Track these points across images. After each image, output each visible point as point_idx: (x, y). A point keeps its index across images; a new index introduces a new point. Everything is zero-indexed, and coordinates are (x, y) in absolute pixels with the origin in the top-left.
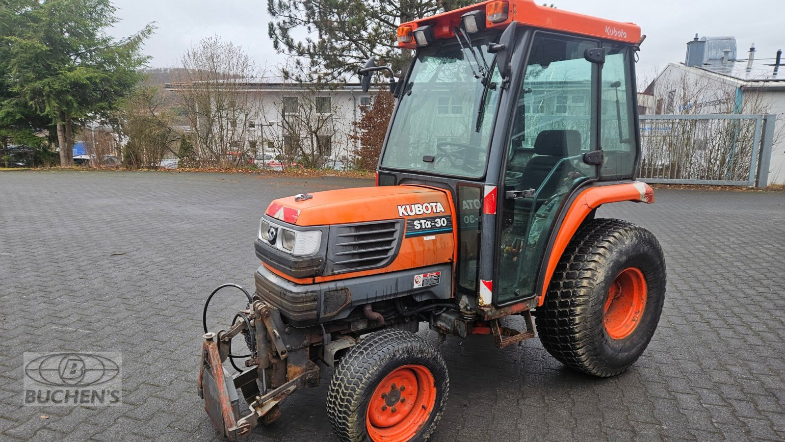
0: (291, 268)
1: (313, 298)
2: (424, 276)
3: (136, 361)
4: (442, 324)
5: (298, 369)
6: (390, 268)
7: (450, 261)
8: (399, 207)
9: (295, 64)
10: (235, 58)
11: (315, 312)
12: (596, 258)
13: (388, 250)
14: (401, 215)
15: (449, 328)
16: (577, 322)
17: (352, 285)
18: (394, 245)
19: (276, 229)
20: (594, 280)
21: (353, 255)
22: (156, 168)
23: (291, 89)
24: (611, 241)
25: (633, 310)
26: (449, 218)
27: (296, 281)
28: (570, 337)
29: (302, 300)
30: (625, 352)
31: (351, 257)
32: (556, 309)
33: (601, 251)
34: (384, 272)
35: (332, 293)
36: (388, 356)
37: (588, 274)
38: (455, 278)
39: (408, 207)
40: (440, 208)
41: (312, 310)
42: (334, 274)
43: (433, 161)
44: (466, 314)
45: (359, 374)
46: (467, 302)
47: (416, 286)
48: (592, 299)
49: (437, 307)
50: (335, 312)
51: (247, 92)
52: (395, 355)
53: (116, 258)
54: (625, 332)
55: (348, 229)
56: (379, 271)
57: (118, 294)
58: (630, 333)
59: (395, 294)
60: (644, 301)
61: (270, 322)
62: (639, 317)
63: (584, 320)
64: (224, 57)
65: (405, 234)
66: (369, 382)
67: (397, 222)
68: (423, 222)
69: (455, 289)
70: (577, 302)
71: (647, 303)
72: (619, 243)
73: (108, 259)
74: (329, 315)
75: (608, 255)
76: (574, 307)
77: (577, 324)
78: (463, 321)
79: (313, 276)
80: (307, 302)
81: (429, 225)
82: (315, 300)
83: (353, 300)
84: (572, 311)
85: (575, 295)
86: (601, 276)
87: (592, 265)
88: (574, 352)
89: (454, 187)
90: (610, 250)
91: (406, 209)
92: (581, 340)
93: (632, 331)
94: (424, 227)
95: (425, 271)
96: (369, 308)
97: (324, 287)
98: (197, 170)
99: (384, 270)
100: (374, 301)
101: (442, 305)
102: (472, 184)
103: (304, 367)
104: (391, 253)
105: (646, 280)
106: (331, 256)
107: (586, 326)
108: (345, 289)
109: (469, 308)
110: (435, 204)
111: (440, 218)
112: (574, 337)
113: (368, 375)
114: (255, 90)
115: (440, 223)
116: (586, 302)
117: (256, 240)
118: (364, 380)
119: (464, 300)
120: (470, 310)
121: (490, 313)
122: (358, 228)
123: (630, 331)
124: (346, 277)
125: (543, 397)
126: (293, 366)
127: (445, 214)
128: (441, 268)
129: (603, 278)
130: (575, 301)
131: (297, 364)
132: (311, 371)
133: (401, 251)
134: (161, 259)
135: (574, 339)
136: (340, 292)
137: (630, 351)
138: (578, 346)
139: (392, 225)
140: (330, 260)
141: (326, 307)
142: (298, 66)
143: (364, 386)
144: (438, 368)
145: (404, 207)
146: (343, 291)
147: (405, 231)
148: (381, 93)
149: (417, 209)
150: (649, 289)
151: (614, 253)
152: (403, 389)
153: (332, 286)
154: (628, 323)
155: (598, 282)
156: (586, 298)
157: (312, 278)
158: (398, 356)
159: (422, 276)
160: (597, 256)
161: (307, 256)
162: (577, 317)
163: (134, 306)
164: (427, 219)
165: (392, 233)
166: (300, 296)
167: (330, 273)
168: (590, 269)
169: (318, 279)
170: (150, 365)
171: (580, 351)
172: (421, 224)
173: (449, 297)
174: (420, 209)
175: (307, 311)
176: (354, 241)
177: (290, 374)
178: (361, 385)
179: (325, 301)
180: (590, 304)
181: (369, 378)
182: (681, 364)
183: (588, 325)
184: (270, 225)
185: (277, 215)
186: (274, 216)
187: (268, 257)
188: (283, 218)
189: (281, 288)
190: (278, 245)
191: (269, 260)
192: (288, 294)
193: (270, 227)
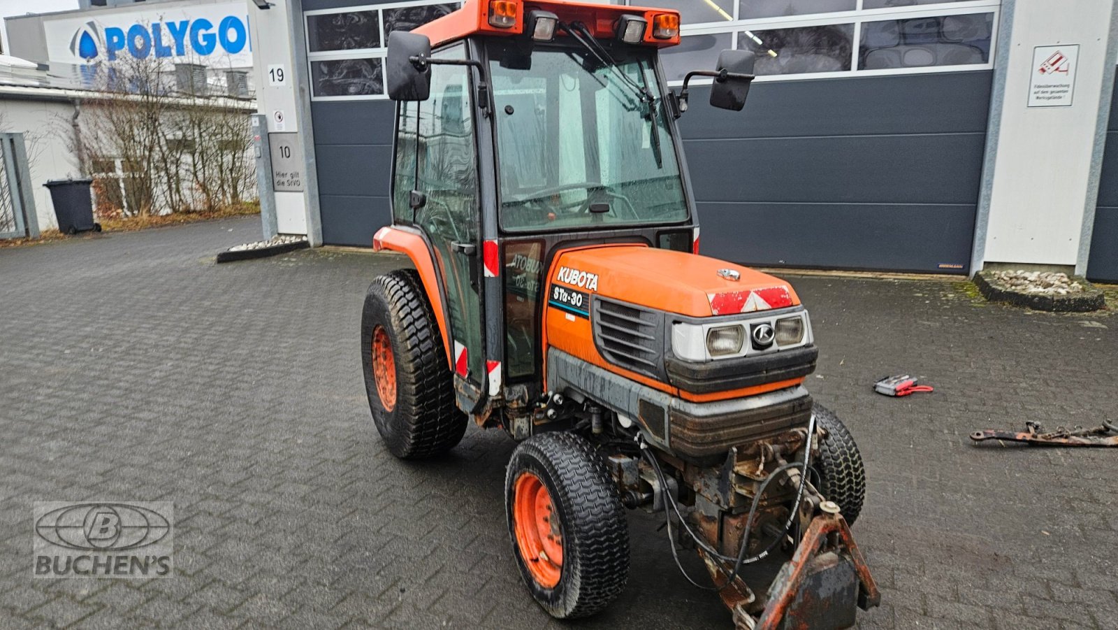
43: (608, 210)
89: (652, 239)
184: (746, 324)
185: (747, 307)
186: (742, 311)
187: (761, 372)
188: (766, 306)
189: (790, 401)
190: (775, 347)
191: (764, 374)
192: (805, 400)
193: (753, 327)
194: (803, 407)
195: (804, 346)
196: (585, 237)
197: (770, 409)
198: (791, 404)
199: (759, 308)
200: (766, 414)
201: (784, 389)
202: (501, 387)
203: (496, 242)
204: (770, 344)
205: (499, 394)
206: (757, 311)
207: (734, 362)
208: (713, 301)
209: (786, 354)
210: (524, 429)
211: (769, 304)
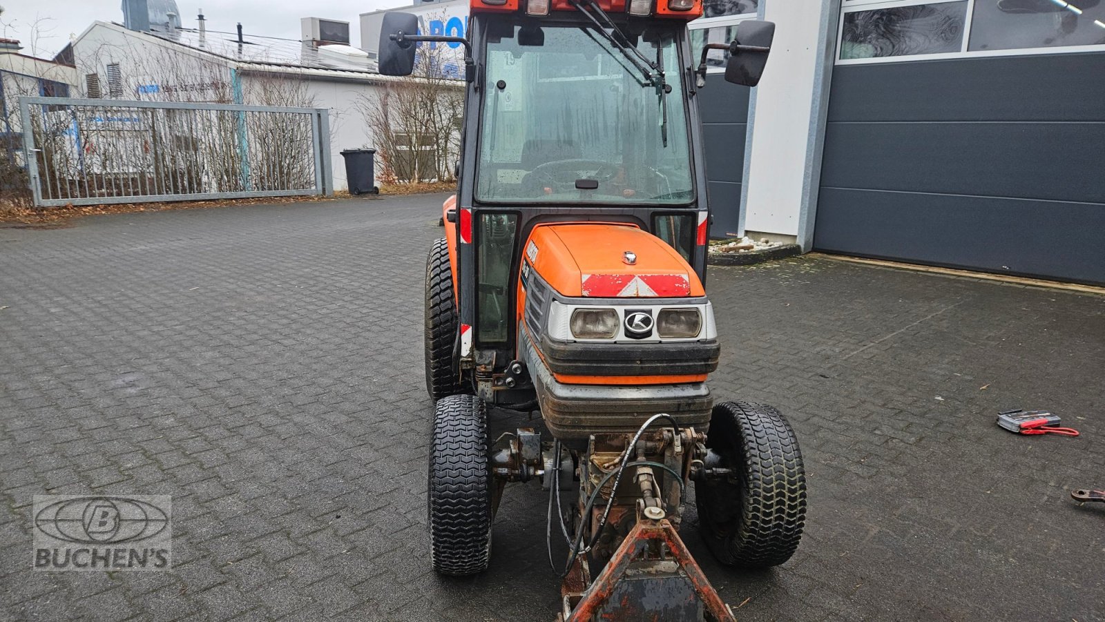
43: (596, 187)
89: (646, 220)
102: (678, 212)
184: (620, 310)
185: (628, 291)
186: (618, 295)
187: (634, 361)
188: (652, 293)
189: (675, 398)
190: (655, 337)
191: (638, 364)
192: (697, 401)
193: (627, 312)
194: (692, 408)
195: (698, 341)
196: (567, 213)
197: (645, 403)
198: (676, 402)
199: (640, 295)
200: (639, 407)
201: (675, 385)
202: (472, 350)
203: (470, 211)
204: (649, 334)
205: (468, 356)
206: (638, 297)
207: (600, 346)
208: (586, 282)
209: (669, 346)
210: (488, 393)
211: (656, 291)
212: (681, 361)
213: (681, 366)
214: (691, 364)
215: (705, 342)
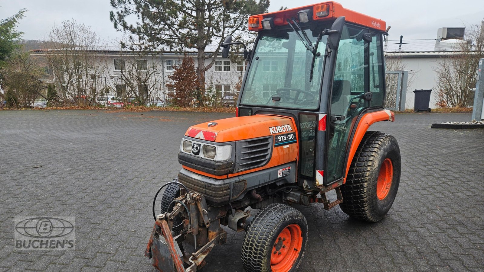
0: (214, 169)
1: (227, 187)
2: (283, 170)
3: (86, 238)
4: (291, 198)
5: (214, 233)
6: (267, 166)
7: (295, 160)
8: (270, 128)
9: (129, 39)
10: (86, 34)
11: (228, 196)
12: (374, 154)
13: (266, 155)
14: (271, 133)
15: (296, 200)
16: (365, 192)
17: (247, 178)
18: (269, 151)
19: (200, 145)
20: (373, 167)
21: (248, 159)
22: (31, 107)
23: (126, 54)
24: (380, 144)
25: (386, 182)
26: (294, 134)
27: (217, 177)
28: (360, 201)
29: (221, 189)
30: (385, 207)
31: (247, 160)
32: (352, 185)
33: (376, 150)
34: (264, 169)
35: (237, 183)
36: (282, 220)
37: (370, 163)
38: (298, 170)
39: (274, 128)
40: (290, 129)
41: (227, 195)
42: (239, 172)
43: (279, 100)
44: (308, 191)
45: (266, 233)
46: (307, 184)
47: (279, 176)
48: (372, 178)
49: (286, 188)
50: (239, 195)
51: (96, 56)
52: (285, 220)
53: (36, 170)
54: (384, 196)
55: (245, 143)
56: (261, 168)
57: (50, 194)
58: (386, 196)
59: (269, 182)
60: (392, 177)
61: (201, 205)
62: (389, 186)
63: (369, 190)
64: (78, 33)
65: (274, 145)
66: (272, 237)
67: (270, 138)
68: (282, 137)
69: (297, 177)
70: (365, 180)
71: (393, 178)
72: (383, 145)
73: (30, 171)
74: (235, 197)
75: (379, 152)
76: (364, 183)
77: (365, 193)
78: (306, 196)
79: (227, 174)
80: (224, 190)
81: (285, 138)
82: (229, 189)
83: (248, 187)
84: (362, 185)
85: (363, 176)
86: (376, 164)
87: (372, 158)
88: (362, 209)
89: (297, 116)
90: (379, 149)
91: (273, 129)
92: (366, 202)
93: (387, 195)
94: (283, 140)
95: (283, 167)
96: (254, 192)
97: (233, 180)
98: (62, 108)
99: (264, 168)
100: (258, 187)
101: (290, 187)
102: (310, 113)
103: (217, 231)
104: (268, 157)
105: (393, 165)
106: (237, 161)
107: (369, 193)
108: (244, 181)
109: (309, 187)
110: (287, 126)
111: (290, 134)
112: (363, 200)
113: (272, 233)
114: (101, 55)
115: (291, 137)
116: (370, 180)
117: (179, 153)
118: (270, 236)
119: (305, 183)
120: (310, 189)
121: (322, 190)
122: (250, 142)
123: (386, 195)
124: (245, 173)
125: (347, 237)
126: (211, 231)
127: (292, 132)
128: (291, 165)
129: (378, 165)
130: (364, 179)
131: (214, 230)
132: (222, 234)
133: (273, 156)
134: (69, 169)
135: (363, 202)
136: (241, 183)
137: (387, 206)
138: (365, 206)
139: (267, 139)
140: (237, 163)
141: (233, 192)
142: (131, 40)
143: (270, 240)
144: (304, 225)
145: (272, 128)
146: (243, 182)
147: (274, 143)
148: (186, 57)
149: (279, 130)
150: (394, 171)
151: (382, 151)
152: (284, 240)
153: (237, 179)
154: (384, 190)
155: (375, 167)
156: (369, 177)
157: (227, 175)
158: (287, 219)
159: (282, 170)
160: (374, 153)
161: (224, 161)
162: (365, 189)
163: (65, 201)
164: (284, 135)
165: (267, 145)
166: (220, 186)
167: (237, 171)
168: (371, 161)
169: (230, 175)
170: (96, 240)
171: (366, 208)
172: (281, 138)
173: (295, 182)
174: (280, 129)
175: (224, 196)
176: (249, 151)
177: (210, 237)
178: (269, 240)
179: (233, 189)
180: (372, 181)
181: (273, 234)
182: (409, 211)
183: (371, 193)
184: (193, 143)
185: (197, 136)
186: (195, 137)
187: (193, 163)
188: (203, 138)
189: (205, 182)
190: (201, 155)
191: (194, 165)
192: (212, 186)
194: (210, 188)
195: (213, 160)
198: (205, 184)
200: (194, 182)
203: (237, 107)
204: (198, 153)
206: (199, 139)
208: (190, 131)
211: (205, 138)
212: (208, 167)
213: (207, 169)
214: (209, 169)
215: (215, 161)
